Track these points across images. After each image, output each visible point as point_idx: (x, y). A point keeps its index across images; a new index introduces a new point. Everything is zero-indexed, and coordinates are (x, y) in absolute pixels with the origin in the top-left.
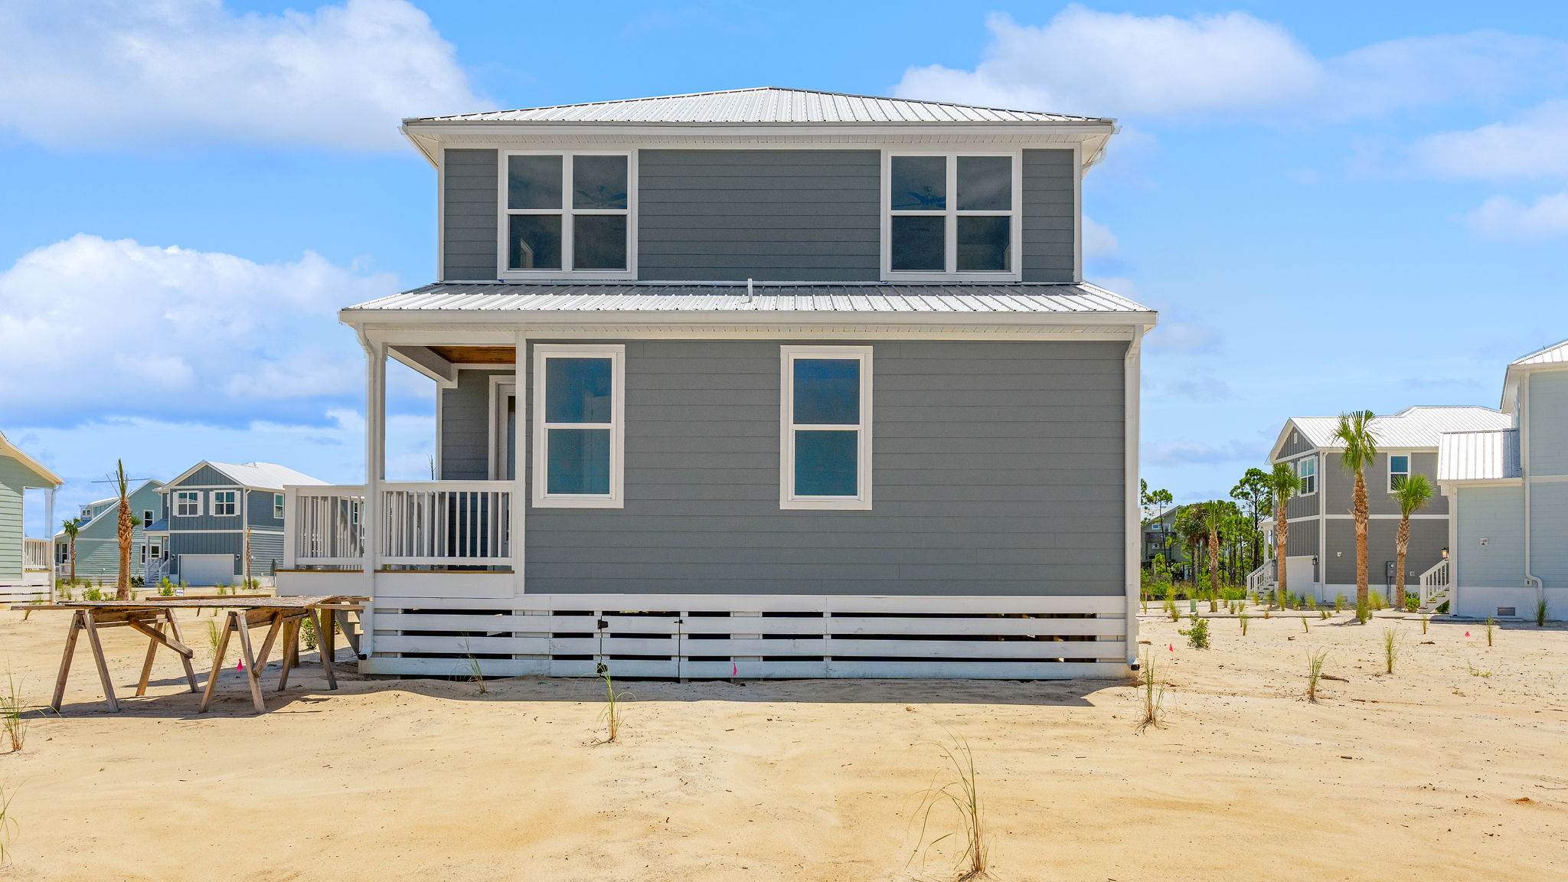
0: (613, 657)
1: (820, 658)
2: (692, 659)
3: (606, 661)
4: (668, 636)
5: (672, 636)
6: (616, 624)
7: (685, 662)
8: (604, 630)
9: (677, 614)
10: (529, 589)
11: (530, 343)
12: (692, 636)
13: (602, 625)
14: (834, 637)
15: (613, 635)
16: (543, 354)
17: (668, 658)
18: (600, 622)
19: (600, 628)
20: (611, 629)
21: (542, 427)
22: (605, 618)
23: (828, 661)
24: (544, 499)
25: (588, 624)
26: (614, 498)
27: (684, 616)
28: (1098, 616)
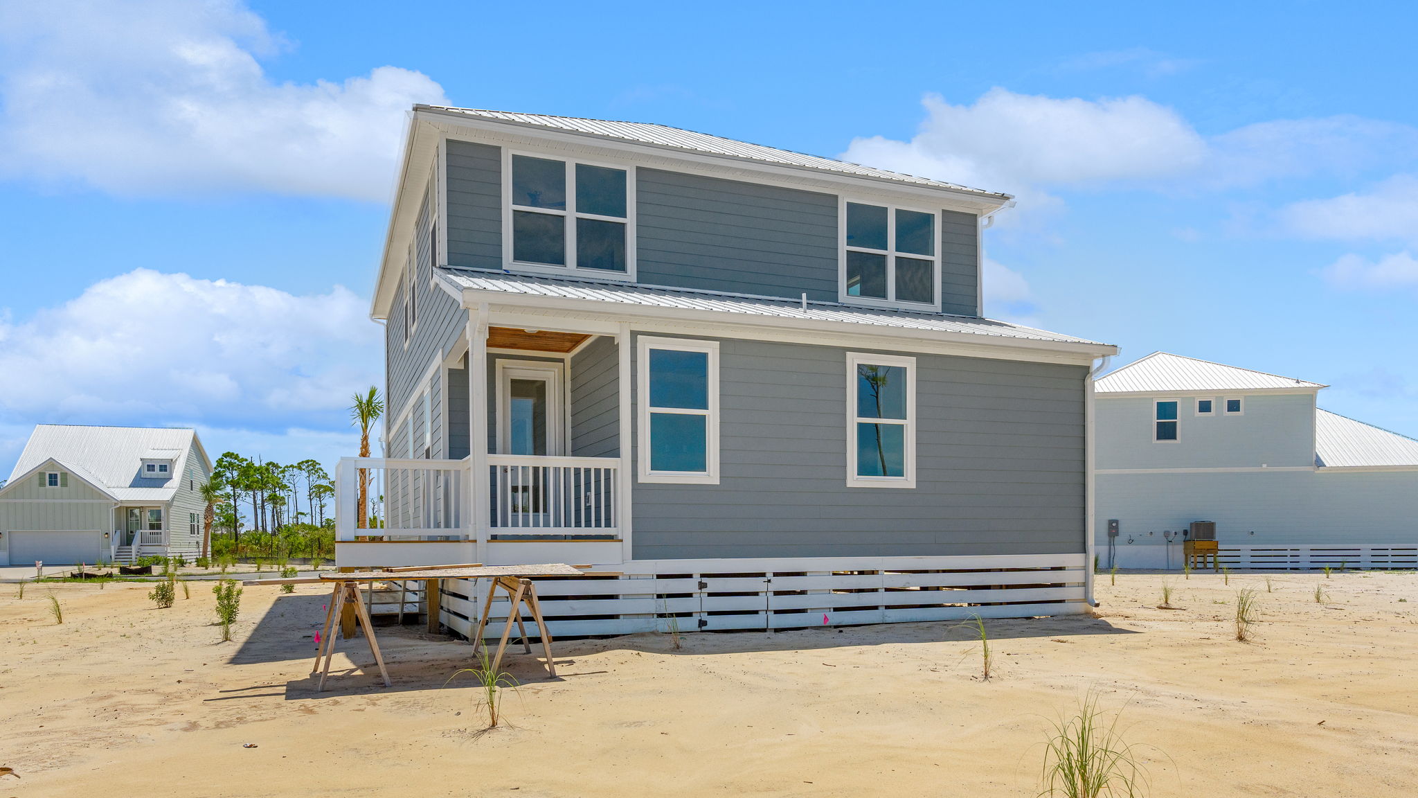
0: (710, 613)
1: (876, 608)
2: (776, 612)
3: (705, 617)
4: (756, 594)
5: (760, 594)
6: (714, 585)
7: (771, 614)
8: (704, 590)
9: (763, 575)
10: (636, 556)
11: (634, 335)
12: (777, 593)
13: (702, 586)
14: (887, 590)
15: (710, 595)
16: (646, 345)
17: (756, 612)
18: (700, 583)
19: (700, 588)
20: (710, 589)
21: (646, 410)
22: (705, 580)
23: (882, 610)
24: (648, 476)
25: (689, 586)
26: (711, 475)
27: (770, 576)
28: (1067, 568)
